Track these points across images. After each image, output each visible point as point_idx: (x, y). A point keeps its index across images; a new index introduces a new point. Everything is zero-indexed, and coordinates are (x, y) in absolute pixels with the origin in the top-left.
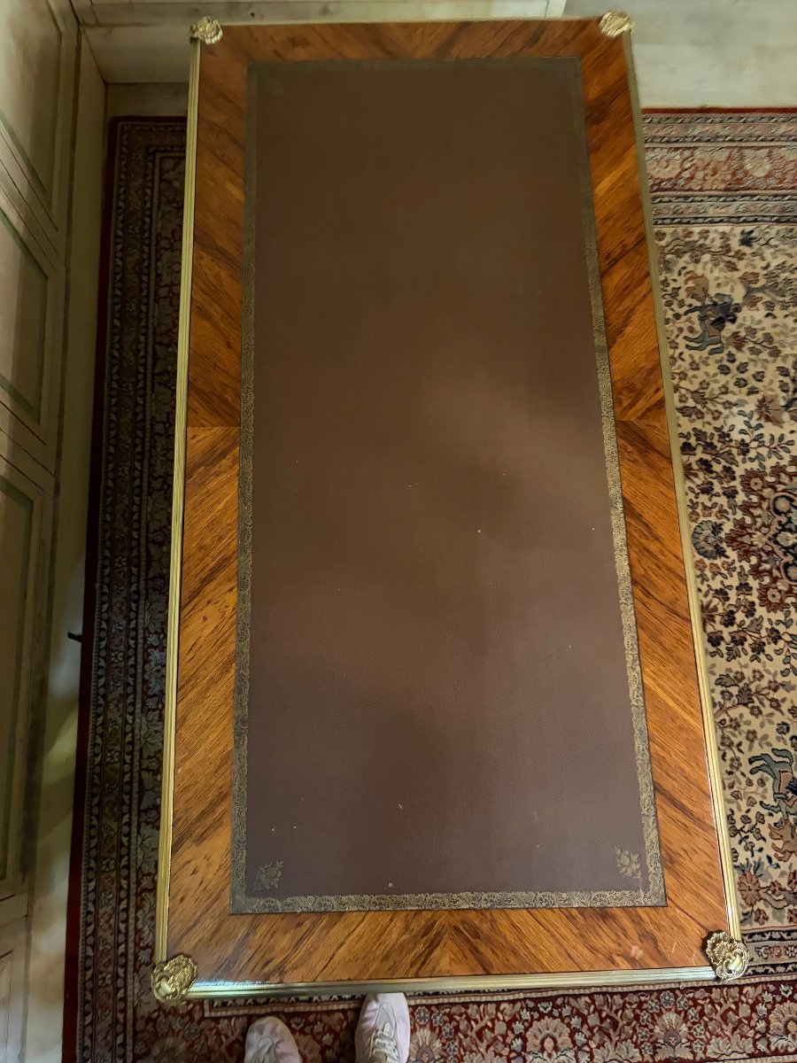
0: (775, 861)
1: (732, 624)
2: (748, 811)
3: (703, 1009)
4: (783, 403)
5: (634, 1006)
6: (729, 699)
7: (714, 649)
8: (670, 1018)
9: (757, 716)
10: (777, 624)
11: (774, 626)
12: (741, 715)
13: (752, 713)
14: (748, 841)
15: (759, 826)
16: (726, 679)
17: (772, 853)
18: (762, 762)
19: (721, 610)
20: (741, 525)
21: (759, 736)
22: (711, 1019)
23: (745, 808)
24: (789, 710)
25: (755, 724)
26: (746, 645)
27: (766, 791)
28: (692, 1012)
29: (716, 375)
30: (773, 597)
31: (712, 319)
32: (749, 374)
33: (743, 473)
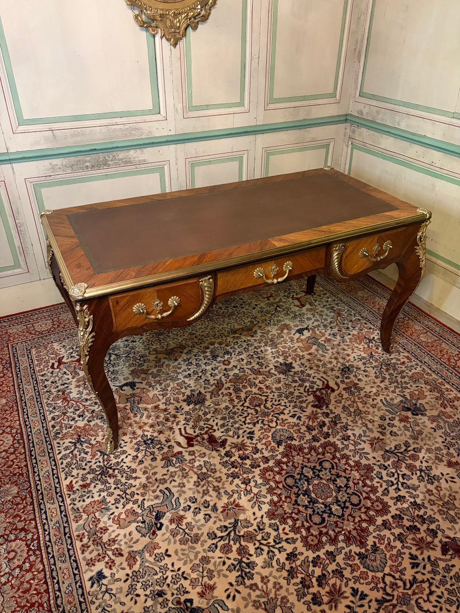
0: (112, 516)
1: (241, 459)
2: (138, 494)
3: (20, 504)
4: (387, 448)
5: (21, 472)
6: (198, 469)
7: (223, 455)
8: (15, 490)
9: (194, 485)
10: (253, 481)
12: (192, 477)
13: (195, 482)
14: (121, 499)
15: (131, 503)
16: (209, 465)
17: (116, 514)
18: (169, 494)
19: (246, 452)
20: (301, 449)
21: (183, 489)
22: (15, 510)
23: (139, 492)
24: (206, 500)
25: (190, 485)
26: (233, 469)
27: (152, 500)
28: (18, 500)
29: (376, 415)
30: (269, 475)
31: (406, 406)
32: (391, 429)
33: (332, 442)
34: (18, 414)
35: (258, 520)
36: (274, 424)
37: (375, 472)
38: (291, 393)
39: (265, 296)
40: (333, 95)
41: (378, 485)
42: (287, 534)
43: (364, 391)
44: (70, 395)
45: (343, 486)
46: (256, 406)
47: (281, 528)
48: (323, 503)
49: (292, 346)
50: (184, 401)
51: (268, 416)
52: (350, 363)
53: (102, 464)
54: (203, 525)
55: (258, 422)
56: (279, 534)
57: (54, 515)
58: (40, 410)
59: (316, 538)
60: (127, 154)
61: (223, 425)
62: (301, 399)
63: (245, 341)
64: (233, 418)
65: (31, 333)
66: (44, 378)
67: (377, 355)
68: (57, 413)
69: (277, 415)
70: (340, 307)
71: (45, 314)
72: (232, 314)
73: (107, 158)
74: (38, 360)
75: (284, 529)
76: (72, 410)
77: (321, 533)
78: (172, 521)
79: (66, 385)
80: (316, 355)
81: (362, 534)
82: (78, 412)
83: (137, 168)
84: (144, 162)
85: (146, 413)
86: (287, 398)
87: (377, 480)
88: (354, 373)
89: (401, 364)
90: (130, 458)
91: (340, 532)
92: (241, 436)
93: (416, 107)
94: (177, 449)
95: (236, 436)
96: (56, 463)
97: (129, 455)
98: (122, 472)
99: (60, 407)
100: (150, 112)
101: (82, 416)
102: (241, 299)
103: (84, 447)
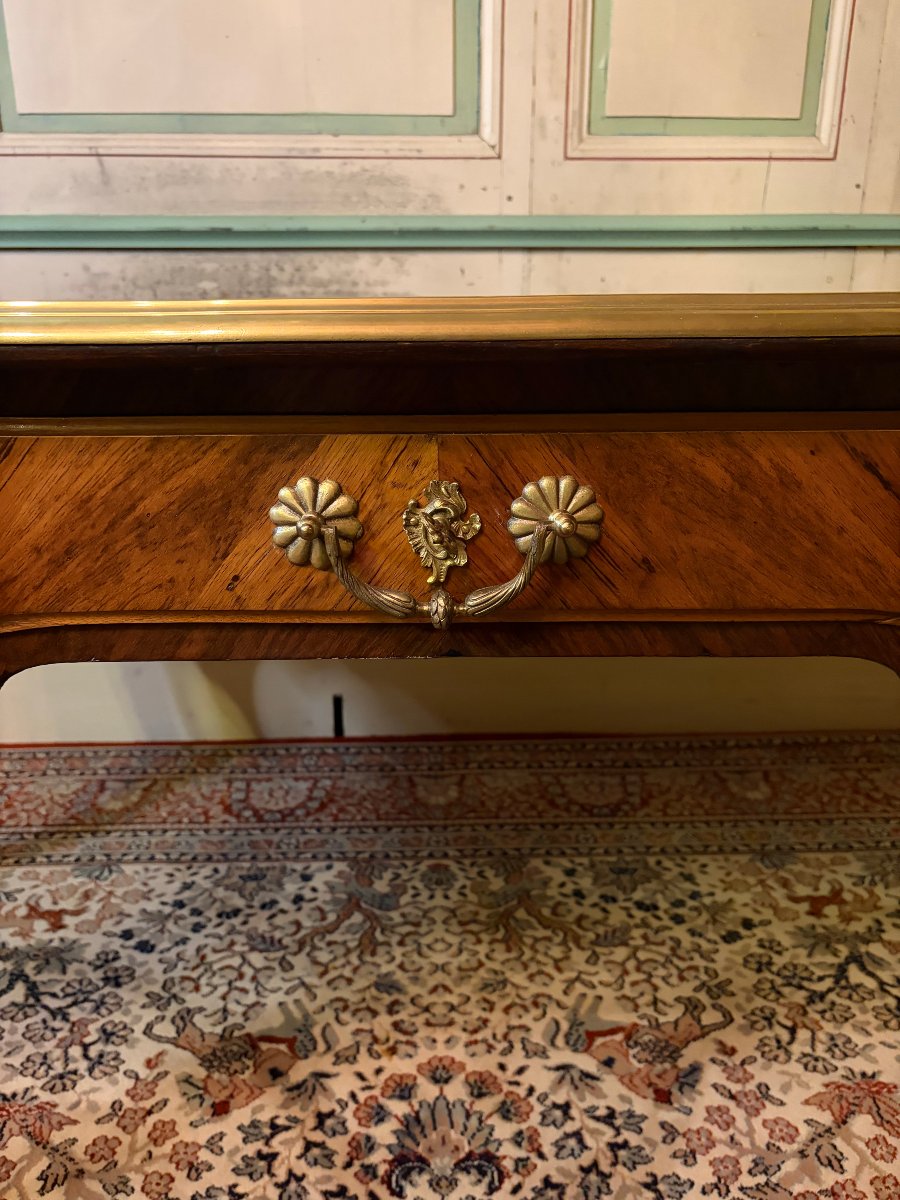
39: (802, 890)
60: (344, 267)
72: (619, 937)
100: (440, 124)
102: (689, 878)
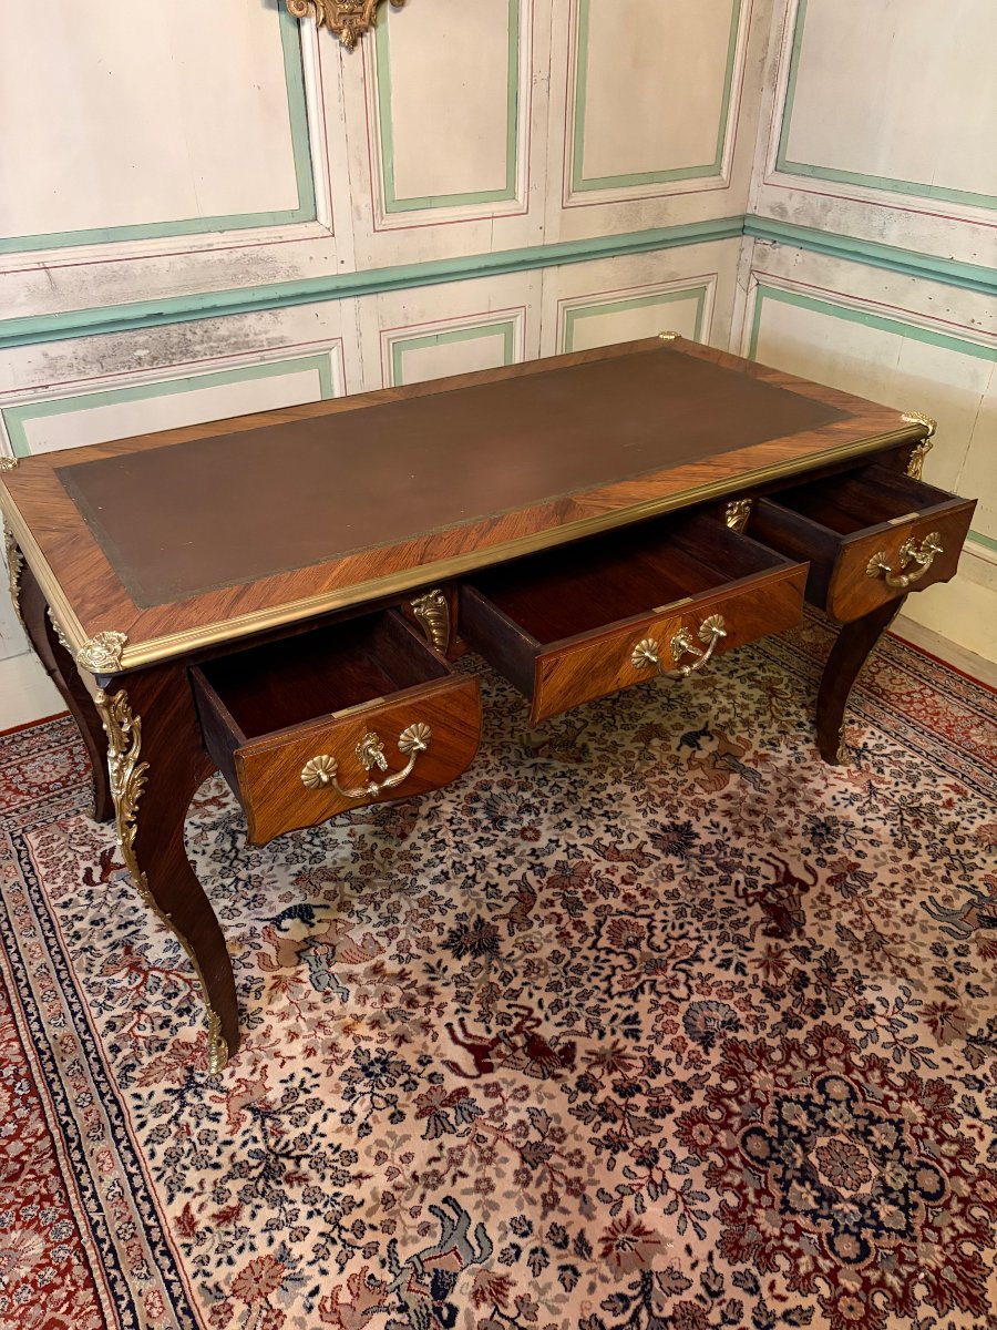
0: (316, 1301)
1: (622, 1096)
2: (373, 1227)
3: (57, 1287)
4: (973, 1031)
5: (44, 1191)
6: (518, 1135)
7: (574, 1088)
8: (36, 1245)
9: (517, 1182)
10: (665, 1154)
11: (661, 1151)
12: (505, 1160)
13: (517, 1173)
14: (329, 1246)
15: (359, 1253)
16: (542, 1119)
17: (325, 1291)
18: (455, 1217)
19: (631, 1074)
20: (763, 1052)
21: (491, 1196)
22: (44, 1306)
23: (376, 1220)
24: (554, 1224)
25: (505, 1184)
26: (606, 1126)
27: (415, 1240)
28: (49, 1273)
29: (922, 945)
30: (700, 1133)
31: (986, 913)
32: (965, 979)
33: (833, 1024)
34: (14, 1021)
35: (703, 1267)
36: (682, 992)
37: (958, 1099)
38: (707, 904)
40: (715, 170)
41: (974, 1133)
42: (783, 1299)
43: (876, 881)
44: (147, 953)
45: (891, 1147)
46: (628, 945)
47: (764, 1282)
48: (853, 1201)
49: (679, 779)
50: (445, 946)
51: (664, 970)
52: (827, 813)
53: (261, 1146)
54: (559, 1298)
55: (641, 987)
56: (762, 1301)
57: (155, 1312)
58: (70, 1004)
59: (860, 1300)
60: (238, 324)
61: (556, 1006)
62: (734, 918)
63: (563, 775)
64: (577, 983)
65: (17, 791)
66: (69, 913)
67: (883, 786)
68: (119, 1011)
69: (683, 966)
70: (768, 674)
71: (48, 737)
72: (518, 706)
73: (189, 336)
74: (46, 865)
75: (772, 1286)
76: (158, 996)
77: (867, 1285)
78: (478, 1296)
79: (132, 928)
80: (743, 799)
81: (968, 1273)
82: (174, 1002)
83: (262, 360)
84: (280, 343)
85: (353, 988)
86: (699, 916)
87: (968, 1120)
88: (842, 839)
89: (944, 806)
90: (334, 1119)
91: (913, 1275)
92: (608, 1031)
93: (927, 191)
94: (453, 1082)
95: (596, 1033)
96: (135, 1156)
97: (332, 1110)
98: (319, 1163)
99: (123, 990)
100: (292, 218)
101: (188, 1010)
103: (206, 1101)
